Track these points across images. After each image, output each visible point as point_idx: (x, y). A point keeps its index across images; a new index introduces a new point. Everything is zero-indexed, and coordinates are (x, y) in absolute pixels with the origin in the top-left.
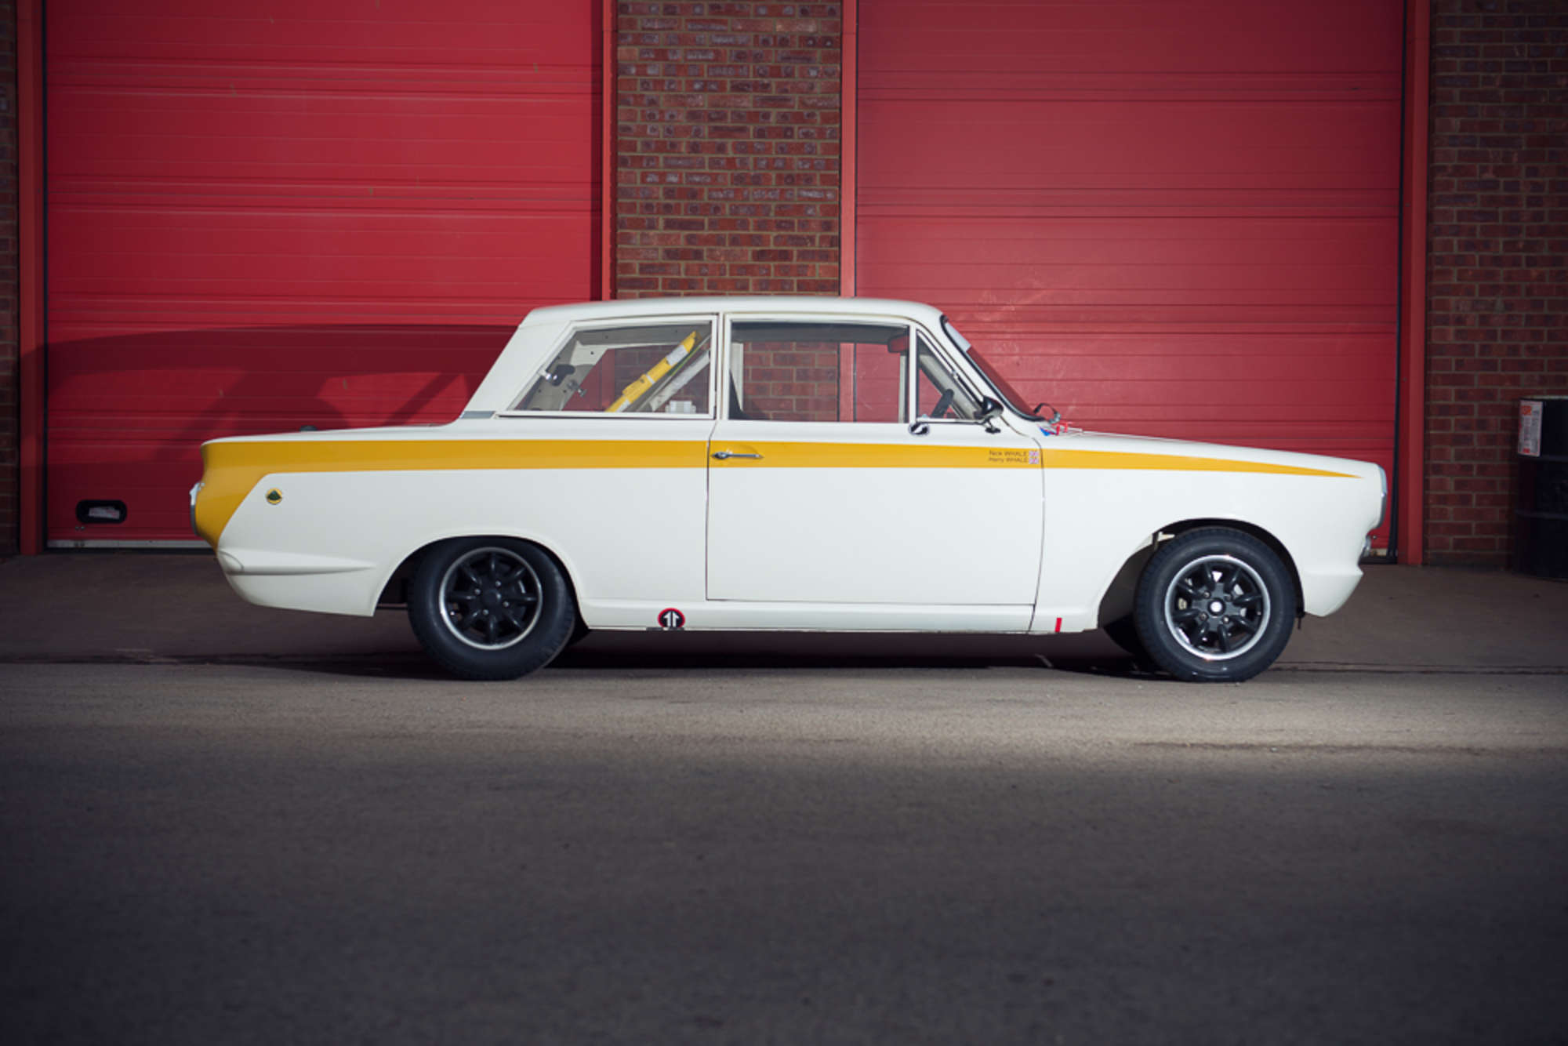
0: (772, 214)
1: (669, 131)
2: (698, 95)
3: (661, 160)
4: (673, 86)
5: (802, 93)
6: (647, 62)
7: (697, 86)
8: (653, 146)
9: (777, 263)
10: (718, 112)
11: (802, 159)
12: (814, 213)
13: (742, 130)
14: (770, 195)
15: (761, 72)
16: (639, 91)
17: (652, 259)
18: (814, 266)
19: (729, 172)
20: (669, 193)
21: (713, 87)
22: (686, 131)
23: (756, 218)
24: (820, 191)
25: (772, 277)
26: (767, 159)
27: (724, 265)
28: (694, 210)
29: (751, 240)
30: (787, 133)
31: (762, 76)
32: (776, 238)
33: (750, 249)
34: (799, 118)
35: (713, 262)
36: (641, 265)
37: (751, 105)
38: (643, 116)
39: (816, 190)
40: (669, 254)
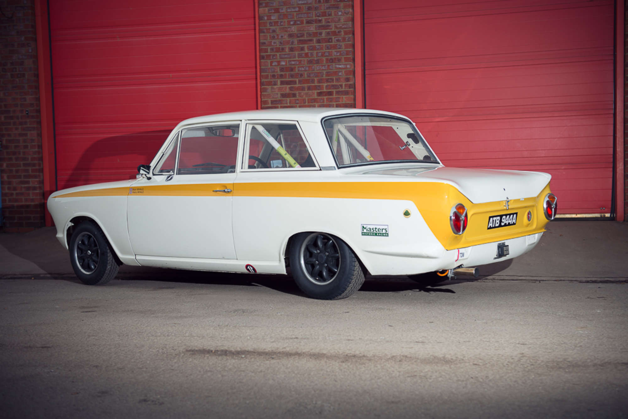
0: (324, 76)
1: (281, 43)
2: (292, 27)
3: (278, 56)
4: (282, 24)
5: (336, 22)
6: (271, 14)
7: (292, 23)
8: (275, 50)
9: (327, 97)
10: (301, 34)
11: (335, 51)
12: (342, 74)
13: (311, 40)
14: (323, 68)
15: (318, 14)
16: (268, 27)
17: (276, 98)
18: (343, 98)
19: (306, 59)
20: (282, 70)
21: (299, 23)
22: (288, 43)
23: (318, 78)
24: (344, 64)
25: (325, 103)
26: (322, 52)
27: (305, 99)
28: (292, 76)
29: (315, 88)
30: (330, 40)
31: (318, 16)
32: (326, 86)
33: (316, 92)
34: (334, 33)
35: (301, 98)
36: (271, 101)
37: (314, 29)
38: (270, 37)
39: (342, 64)
40: (283, 96)
